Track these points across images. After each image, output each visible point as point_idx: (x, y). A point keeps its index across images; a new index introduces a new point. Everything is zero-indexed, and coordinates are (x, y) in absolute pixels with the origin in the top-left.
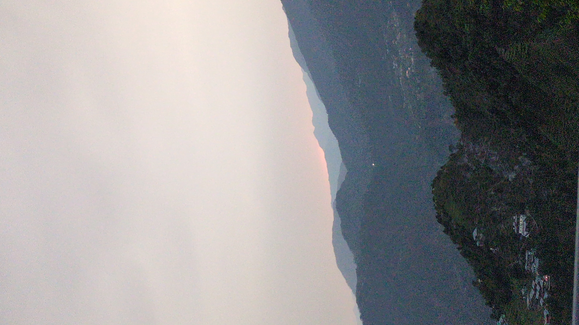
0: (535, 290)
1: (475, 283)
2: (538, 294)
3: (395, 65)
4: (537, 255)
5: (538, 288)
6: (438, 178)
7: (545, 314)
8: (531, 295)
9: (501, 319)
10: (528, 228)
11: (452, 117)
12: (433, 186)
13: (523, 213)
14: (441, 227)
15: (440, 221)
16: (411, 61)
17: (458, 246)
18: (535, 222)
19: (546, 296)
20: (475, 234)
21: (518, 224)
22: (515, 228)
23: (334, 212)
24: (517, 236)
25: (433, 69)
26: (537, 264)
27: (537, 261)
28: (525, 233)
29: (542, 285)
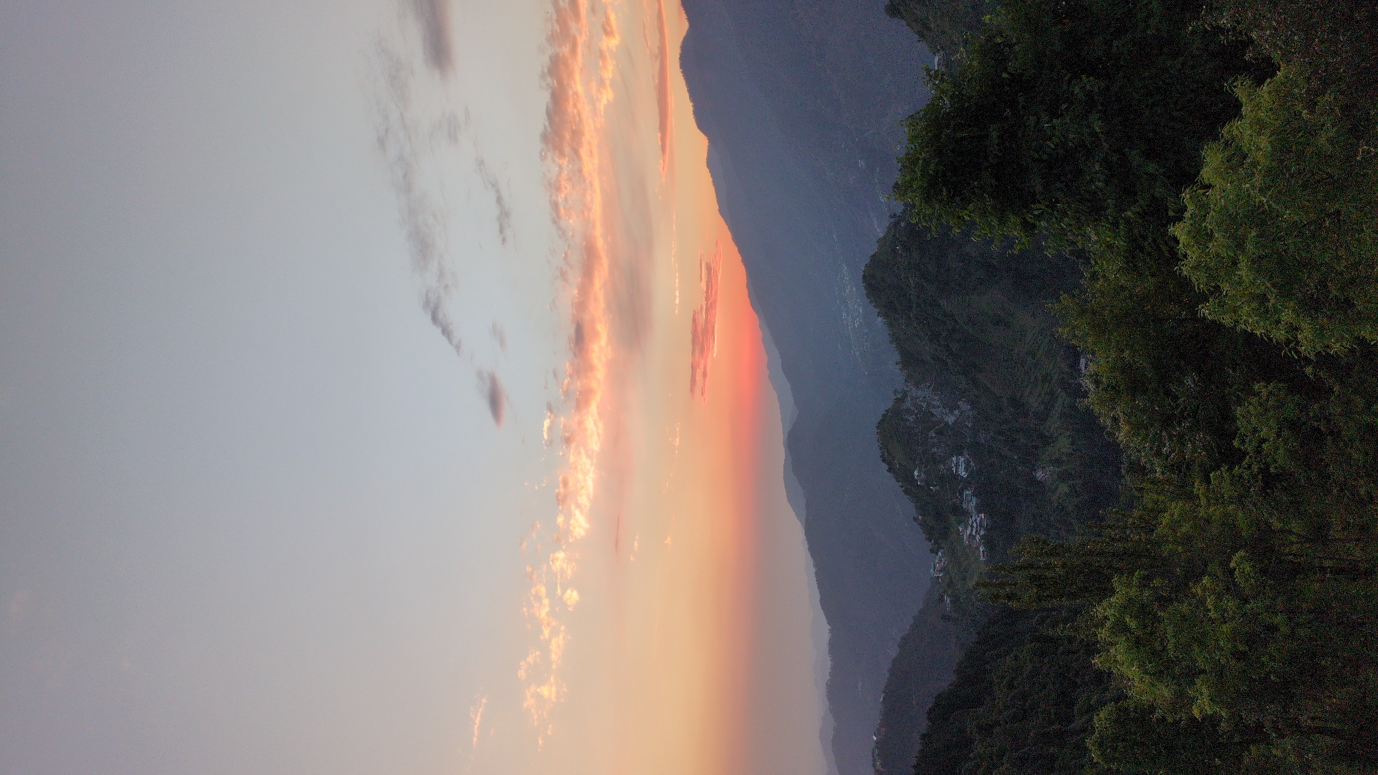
0: (972, 526)
1: (915, 519)
2: (974, 530)
3: (844, 314)
4: (974, 494)
5: (975, 525)
6: (883, 421)
7: (981, 549)
8: (968, 533)
9: (940, 554)
10: (966, 469)
11: (897, 363)
12: (878, 427)
13: (961, 454)
14: (885, 466)
15: (884, 461)
16: (859, 312)
17: (900, 484)
18: (972, 464)
19: (982, 533)
20: (916, 473)
21: (957, 465)
22: (954, 469)
23: (785, 451)
24: (956, 477)
25: (880, 319)
26: (974, 503)
27: (974, 499)
28: (963, 473)
29: (978, 521)
